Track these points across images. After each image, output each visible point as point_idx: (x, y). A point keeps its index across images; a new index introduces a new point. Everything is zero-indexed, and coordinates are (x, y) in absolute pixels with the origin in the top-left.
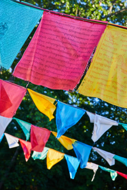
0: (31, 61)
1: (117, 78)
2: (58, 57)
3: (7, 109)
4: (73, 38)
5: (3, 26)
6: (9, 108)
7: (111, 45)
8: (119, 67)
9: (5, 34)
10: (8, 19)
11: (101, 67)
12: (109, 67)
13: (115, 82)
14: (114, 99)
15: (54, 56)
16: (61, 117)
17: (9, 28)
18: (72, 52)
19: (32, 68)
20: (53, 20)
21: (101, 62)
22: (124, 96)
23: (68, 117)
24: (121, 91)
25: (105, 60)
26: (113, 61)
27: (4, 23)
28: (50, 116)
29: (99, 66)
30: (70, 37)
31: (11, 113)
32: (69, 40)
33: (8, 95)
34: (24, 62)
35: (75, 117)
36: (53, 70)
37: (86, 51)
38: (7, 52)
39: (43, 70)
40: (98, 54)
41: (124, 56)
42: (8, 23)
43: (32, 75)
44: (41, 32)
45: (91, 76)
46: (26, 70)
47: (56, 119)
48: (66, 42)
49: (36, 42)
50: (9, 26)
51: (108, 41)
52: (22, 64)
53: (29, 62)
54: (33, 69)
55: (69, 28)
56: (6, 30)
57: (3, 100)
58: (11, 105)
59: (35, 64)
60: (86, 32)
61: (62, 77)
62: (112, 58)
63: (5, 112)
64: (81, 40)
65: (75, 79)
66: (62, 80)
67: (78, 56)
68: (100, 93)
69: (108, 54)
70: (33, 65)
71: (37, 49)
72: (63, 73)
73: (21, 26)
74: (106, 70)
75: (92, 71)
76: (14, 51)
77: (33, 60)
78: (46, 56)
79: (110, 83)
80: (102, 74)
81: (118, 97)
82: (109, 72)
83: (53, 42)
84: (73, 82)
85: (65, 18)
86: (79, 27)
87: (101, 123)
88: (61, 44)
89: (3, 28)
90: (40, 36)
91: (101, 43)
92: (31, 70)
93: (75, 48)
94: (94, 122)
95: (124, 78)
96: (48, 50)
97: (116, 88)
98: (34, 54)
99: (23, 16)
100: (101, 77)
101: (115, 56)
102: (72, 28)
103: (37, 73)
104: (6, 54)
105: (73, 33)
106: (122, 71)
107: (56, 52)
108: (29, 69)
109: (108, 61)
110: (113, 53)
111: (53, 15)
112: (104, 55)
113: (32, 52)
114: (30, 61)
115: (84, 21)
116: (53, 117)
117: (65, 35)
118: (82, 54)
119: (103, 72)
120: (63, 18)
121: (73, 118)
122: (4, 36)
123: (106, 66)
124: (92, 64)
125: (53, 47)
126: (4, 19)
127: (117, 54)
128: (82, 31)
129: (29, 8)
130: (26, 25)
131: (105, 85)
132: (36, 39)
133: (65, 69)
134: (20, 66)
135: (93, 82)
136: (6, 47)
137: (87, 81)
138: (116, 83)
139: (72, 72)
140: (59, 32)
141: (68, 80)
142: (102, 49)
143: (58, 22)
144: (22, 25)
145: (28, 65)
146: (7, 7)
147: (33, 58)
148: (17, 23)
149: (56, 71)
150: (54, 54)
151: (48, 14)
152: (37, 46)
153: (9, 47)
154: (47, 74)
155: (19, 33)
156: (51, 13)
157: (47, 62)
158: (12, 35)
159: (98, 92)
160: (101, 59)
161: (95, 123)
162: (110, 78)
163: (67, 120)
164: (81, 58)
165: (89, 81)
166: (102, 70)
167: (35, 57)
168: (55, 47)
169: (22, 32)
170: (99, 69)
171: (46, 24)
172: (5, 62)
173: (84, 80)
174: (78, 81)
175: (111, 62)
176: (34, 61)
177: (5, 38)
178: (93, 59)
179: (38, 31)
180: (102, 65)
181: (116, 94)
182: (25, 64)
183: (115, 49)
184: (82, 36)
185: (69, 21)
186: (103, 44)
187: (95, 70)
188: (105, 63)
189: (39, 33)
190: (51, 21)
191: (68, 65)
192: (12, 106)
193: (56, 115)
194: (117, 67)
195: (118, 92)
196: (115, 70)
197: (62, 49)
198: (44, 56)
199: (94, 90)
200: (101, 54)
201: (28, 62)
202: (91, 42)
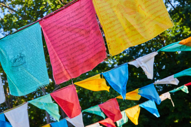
0: (61, 64)
1: (130, 23)
2: (76, 45)
3: (72, 109)
4: (75, 22)
5: (20, 57)
6: (74, 108)
7: (105, 4)
8: (124, 14)
9: (26, 61)
10: (19, 49)
11: (112, 25)
12: (117, 20)
13: (130, 26)
14: (141, 38)
15: (73, 46)
16: (114, 83)
17: (25, 55)
18: (83, 32)
19: (65, 68)
20: (50, 23)
21: (109, 21)
22: (146, 31)
23: (119, 78)
24: (140, 29)
25: (110, 17)
26: (116, 13)
27: (19, 55)
28: (106, 88)
29: (110, 25)
30: (72, 23)
31: (78, 110)
32: (73, 26)
33: (65, 100)
34: (56, 69)
35: (124, 74)
36: (80, 57)
37: (92, 23)
38: (38, 72)
39: (73, 62)
40: (102, 18)
41: (121, 3)
42: (21, 52)
43: (69, 72)
44: (49, 38)
45: (111, 37)
46: (62, 73)
47: (112, 87)
48: (72, 29)
49: (52, 47)
50: (24, 53)
51: (101, 3)
52: (56, 71)
53: (60, 66)
54: (67, 68)
55: (66, 18)
56: (24, 58)
57: (65, 106)
58: (73, 105)
59: (65, 63)
60: (80, 11)
61: (91, 56)
62: (113, 12)
63: (72, 113)
64: (82, 19)
65: (101, 49)
66: (92, 58)
67: (89, 32)
68: (127, 43)
69: (108, 12)
70: (64, 66)
71: (57, 52)
72: (89, 52)
73: (33, 46)
74: (117, 24)
75: (108, 33)
76: (42, 68)
77: (60, 62)
78: (67, 51)
79: (128, 31)
80: (117, 29)
81: (143, 35)
82: (120, 23)
83: (63, 37)
84: (101, 52)
85: (57, 14)
86: (72, 11)
87: (145, 62)
88: (70, 34)
89: (21, 59)
90: (51, 41)
91: (97, 9)
92: (66, 70)
93: (82, 28)
94: (139, 65)
95: (134, 18)
96: (65, 45)
97: (135, 30)
98: (58, 58)
99: (27, 38)
100: (118, 31)
101: (114, 9)
102: (68, 17)
103: (71, 68)
104: (39, 74)
105: (72, 19)
106: (129, 15)
107: (71, 42)
108: (64, 70)
109: (113, 17)
110: (111, 8)
111: (47, 19)
112: (106, 14)
113: (55, 57)
114: (59, 64)
115: (72, 4)
116: (109, 88)
117: (67, 25)
118: (91, 28)
119: (117, 27)
120: (56, 15)
121: (123, 76)
122: (27, 64)
123: (114, 21)
124: (103, 29)
125: (66, 41)
126: (16, 52)
127: (114, 6)
128: (77, 13)
129: (27, 29)
130: (34, 42)
131: (126, 34)
132: (50, 46)
133: (88, 48)
134: (56, 73)
135: (115, 40)
136: (35, 70)
137: (111, 43)
138: (132, 26)
139: (95, 46)
140: (61, 27)
141: (97, 53)
142: (101, 12)
143: (55, 20)
144: (32, 44)
145: (61, 68)
146: (11, 42)
147: (60, 60)
148: (28, 47)
149: (83, 56)
150: (72, 44)
151: (43, 21)
152: (55, 50)
153: (37, 67)
154: (79, 62)
155: (35, 52)
156: (45, 19)
157: (71, 54)
158: (31, 58)
159: (125, 44)
160: (107, 19)
161: (141, 66)
162: (125, 27)
163: (120, 81)
164: (92, 31)
165: (112, 42)
166: (114, 26)
167: (61, 59)
168: (68, 40)
169: (36, 49)
170: (112, 27)
171: (48, 30)
172: (43, 80)
173: (108, 44)
174: (104, 48)
175: (116, 15)
176: (62, 62)
177: (29, 64)
178: (102, 24)
179: (47, 39)
180: (111, 23)
181: (139, 33)
182: (58, 70)
183: (111, 4)
184: (80, 16)
185: (62, 13)
186: (99, 8)
187: (109, 31)
188: (112, 19)
189: (49, 40)
190: (49, 24)
191: (87, 44)
192: (75, 105)
193: (110, 84)
194: (123, 15)
195: (139, 31)
196: (123, 18)
197: (74, 36)
198: (65, 52)
199: (121, 44)
200: (104, 16)
201: (58, 66)
202: (89, 14)
